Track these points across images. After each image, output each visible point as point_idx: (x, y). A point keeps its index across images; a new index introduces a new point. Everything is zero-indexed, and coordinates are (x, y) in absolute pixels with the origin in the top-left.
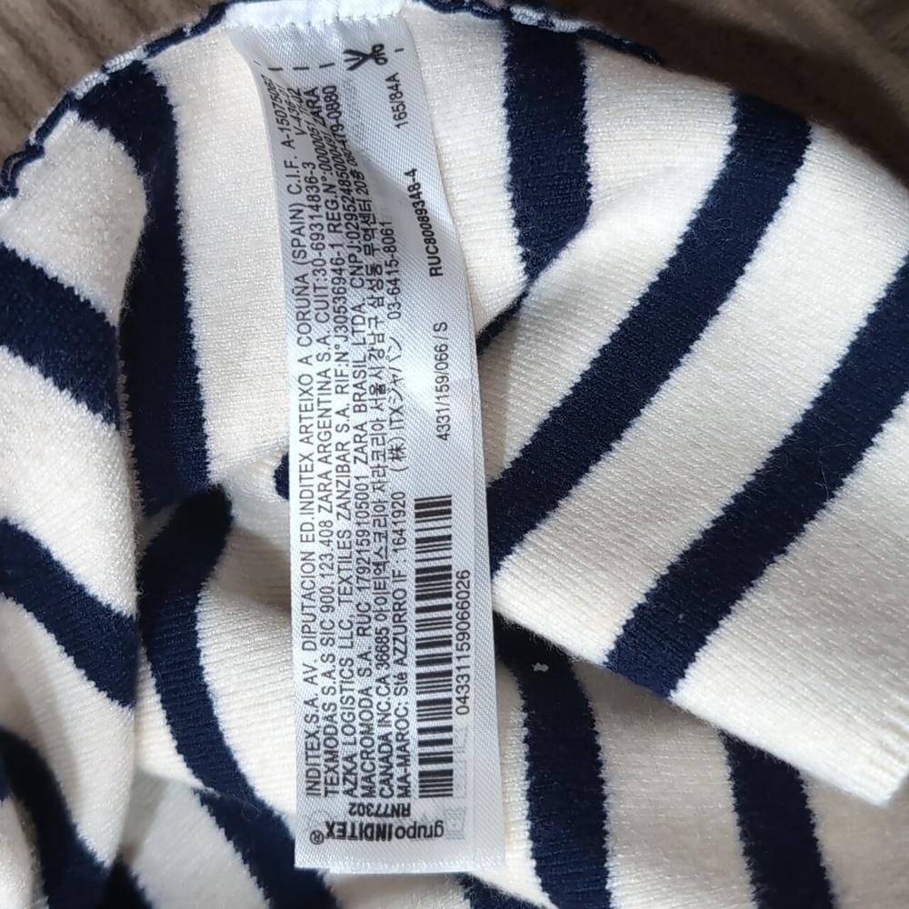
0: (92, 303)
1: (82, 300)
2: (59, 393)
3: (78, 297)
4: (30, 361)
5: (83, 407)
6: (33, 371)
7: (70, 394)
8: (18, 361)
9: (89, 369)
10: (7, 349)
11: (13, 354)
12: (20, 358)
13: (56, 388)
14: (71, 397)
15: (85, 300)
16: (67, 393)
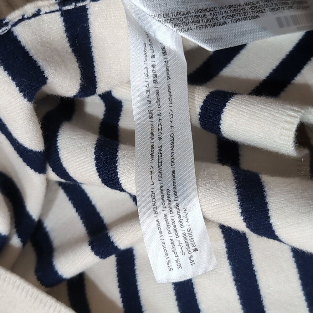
0: (41, 67)
1: (38, 65)
2: (19, 93)
3: (37, 64)
4: (13, 79)
5: (26, 100)
6: (13, 83)
7: (23, 95)
8: (9, 78)
9: (32, 89)
10: (7, 73)
11: (9, 75)
12: (10, 77)
13: (19, 91)
14: (23, 96)
15: (39, 66)
16: (22, 94)
